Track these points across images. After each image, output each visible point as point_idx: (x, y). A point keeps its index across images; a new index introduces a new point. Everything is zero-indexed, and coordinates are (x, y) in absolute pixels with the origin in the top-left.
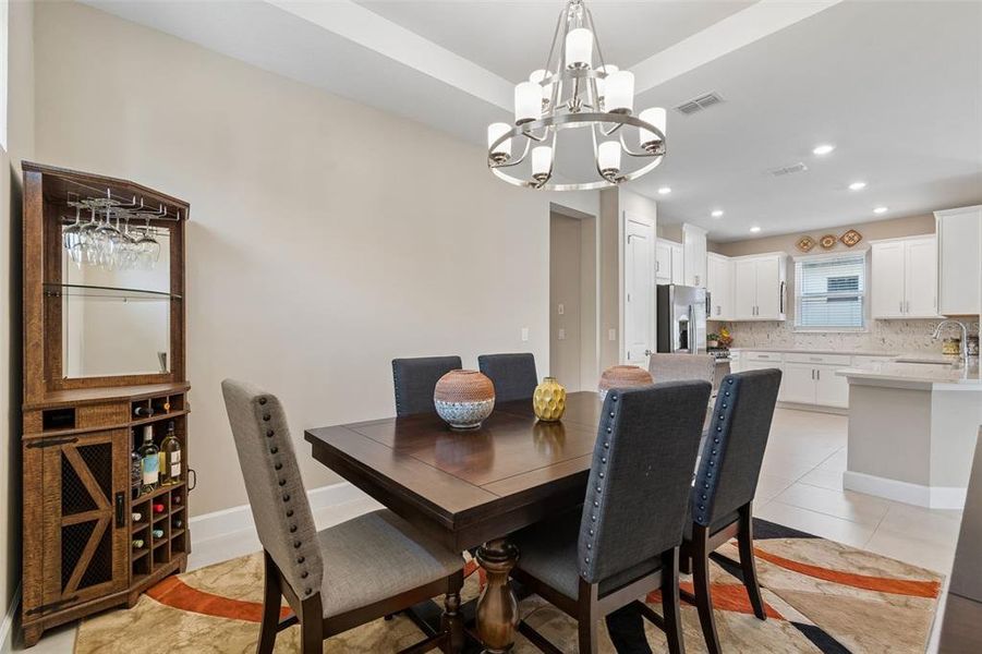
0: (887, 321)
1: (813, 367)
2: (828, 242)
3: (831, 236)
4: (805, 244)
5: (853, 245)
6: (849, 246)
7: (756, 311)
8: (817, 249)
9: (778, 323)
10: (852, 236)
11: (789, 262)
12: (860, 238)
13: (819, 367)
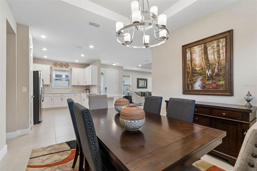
1: (61, 97)
2: (61, 65)
3: (62, 64)
4: (56, 64)
6: (67, 67)
8: (58, 66)
9: (48, 85)
10: (67, 65)
11: (51, 68)
12: (69, 66)
13: (63, 97)
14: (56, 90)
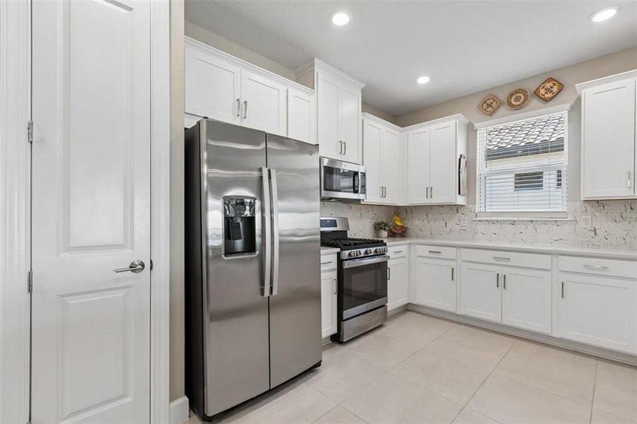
0: (600, 204)
1: (498, 270)
2: (517, 99)
4: (489, 106)
5: (551, 99)
6: (546, 100)
7: (429, 191)
8: (503, 110)
9: (456, 208)
10: (549, 87)
11: (470, 130)
12: (561, 88)
13: (505, 271)
14: (493, 228)
